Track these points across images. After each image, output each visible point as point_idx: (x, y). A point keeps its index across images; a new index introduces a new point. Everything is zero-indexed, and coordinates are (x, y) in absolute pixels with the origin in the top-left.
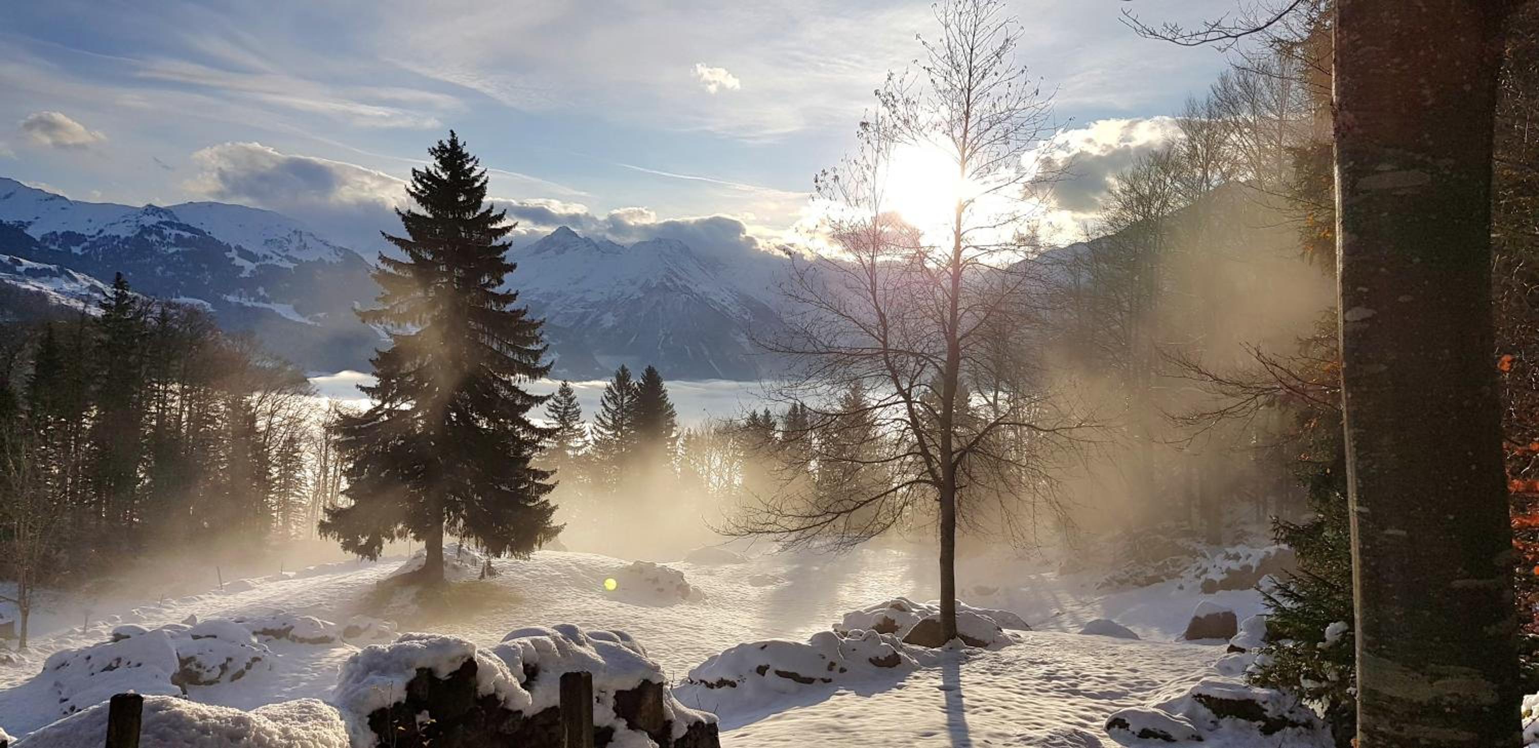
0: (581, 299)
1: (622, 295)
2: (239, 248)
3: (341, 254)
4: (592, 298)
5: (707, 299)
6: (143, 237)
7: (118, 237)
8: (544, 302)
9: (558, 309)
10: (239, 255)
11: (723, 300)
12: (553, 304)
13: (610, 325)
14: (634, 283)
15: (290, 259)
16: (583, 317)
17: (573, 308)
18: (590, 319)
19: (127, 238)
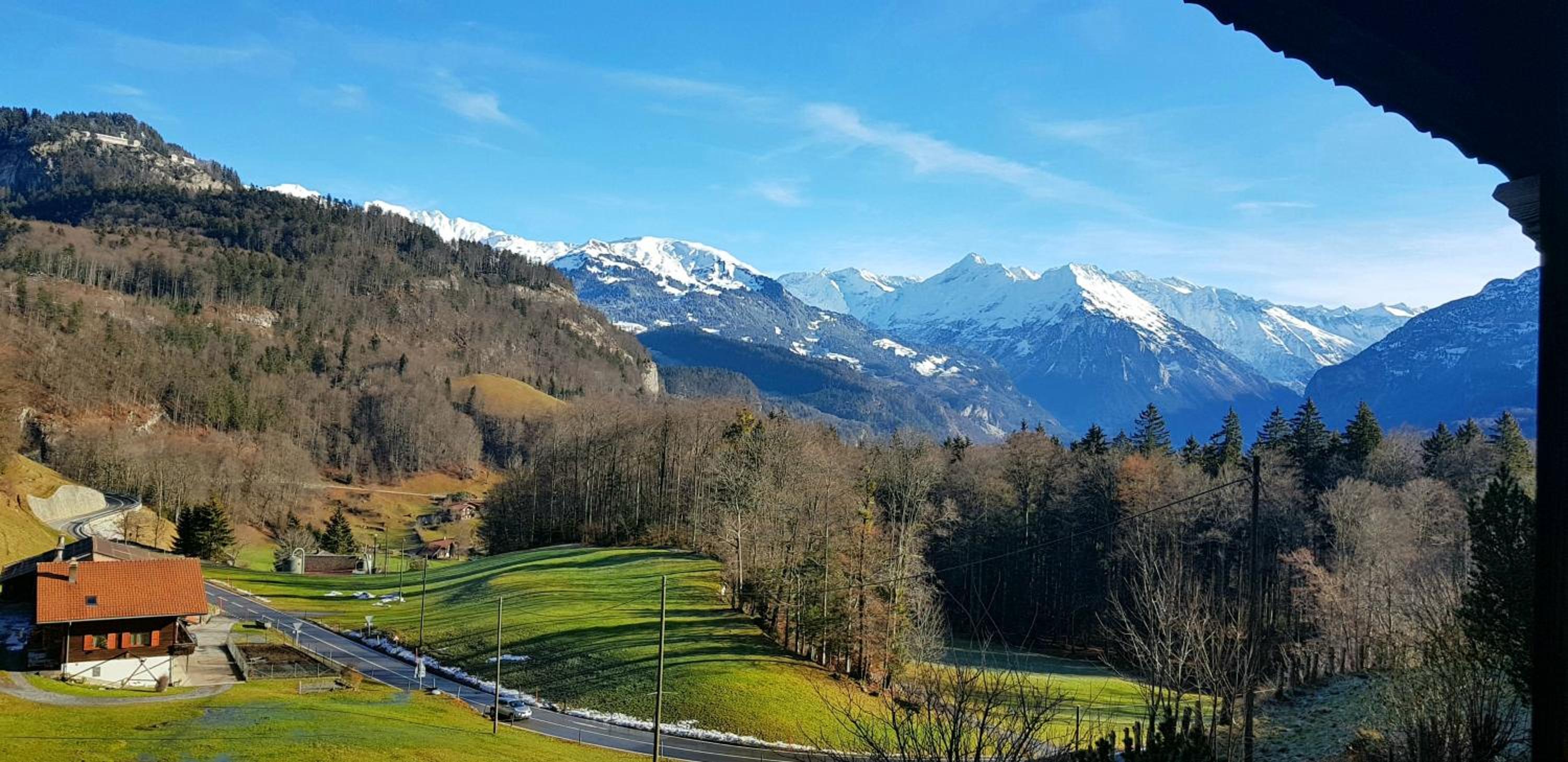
0: (993, 327)
1: (1038, 321)
2: (668, 278)
3: (762, 282)
4: (1004, 325)
5: (1131, 324)
6: (586, 269)
7: (565, 269)
8: (954, 330)
9: (970, 337)
10: (669, 284)
11: (1150, 326)
12: (963, 332)
13: (1026, 352)
14: (1050, 309)
15: (714, 287)
16: (996, 345)
17: (985, 336)
18: (1003, 347)
19: (573, 270)
